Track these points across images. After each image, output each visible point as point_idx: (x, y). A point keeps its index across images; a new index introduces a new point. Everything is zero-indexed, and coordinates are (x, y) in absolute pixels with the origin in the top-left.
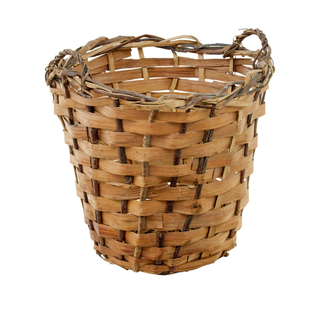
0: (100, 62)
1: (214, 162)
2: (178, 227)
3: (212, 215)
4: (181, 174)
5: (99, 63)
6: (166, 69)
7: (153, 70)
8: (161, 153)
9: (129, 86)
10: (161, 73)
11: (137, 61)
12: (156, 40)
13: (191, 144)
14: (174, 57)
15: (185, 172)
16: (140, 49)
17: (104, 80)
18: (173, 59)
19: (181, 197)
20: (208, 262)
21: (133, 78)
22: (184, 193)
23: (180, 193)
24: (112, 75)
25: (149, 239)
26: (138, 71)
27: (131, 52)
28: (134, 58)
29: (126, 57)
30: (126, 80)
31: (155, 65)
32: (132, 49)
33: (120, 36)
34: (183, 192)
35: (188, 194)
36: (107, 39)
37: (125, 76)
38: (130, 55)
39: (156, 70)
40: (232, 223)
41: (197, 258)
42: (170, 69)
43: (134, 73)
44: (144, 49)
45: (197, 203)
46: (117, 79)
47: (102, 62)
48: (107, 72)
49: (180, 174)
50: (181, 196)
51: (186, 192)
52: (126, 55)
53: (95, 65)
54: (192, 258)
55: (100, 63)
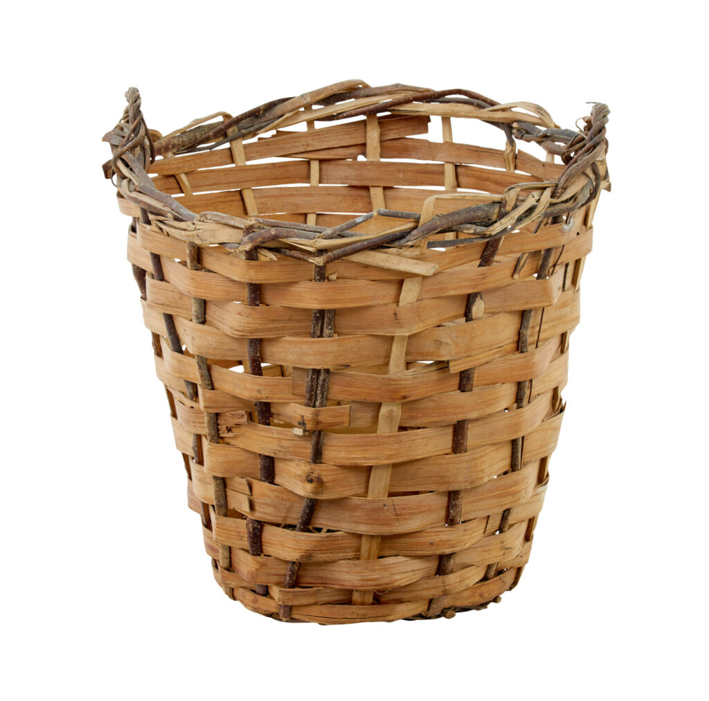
0: (343, 135)
1: (346, 386)
2: (285, 518)
3: (362, 508)
4: (267, 397)
5: (339, 137)
6: (491, 173)
7: (469, 172)
8: (220, 342)
9: (409, 198)
10: (483, 182)
11: (436, 145)
12: (475, 104)
13: (279, 334)
14: (506, 149)
15: (278, 396)
16: (446, 120)
17: (346, 176)
18: (504, 152)
19: (280, 451)
20: (370, 616)
21: (422, 184)
22: (285, 443)
23: (276, 441)
24: (369, 167)
25: (234, 531)
26: (435, 168)
27: (429, 124)
28: (432, 140)
29: (413, 134)
30: (403, 185)
31: (469, 161)
32: (432, 117)
33: (397, 85)
34: (282, 441)
35: (294, 447)
36: (366, 86)
37: (401, 176)
38: (426, 130)
39: (473, 173)
40: (432, 541)
41: (344, 600)
42: (497, 174)
43: (425, 173)
44: (453, 120)
45: (312, 473)
46: (378, 179)
47: (348, 136)
48: (361, 158)
49: (264, 396)
50: (280, 449)
51: (289, 442)
52: (414, 129)
53: (327, 139)
54: (329, 596)
55: (342, 137)
